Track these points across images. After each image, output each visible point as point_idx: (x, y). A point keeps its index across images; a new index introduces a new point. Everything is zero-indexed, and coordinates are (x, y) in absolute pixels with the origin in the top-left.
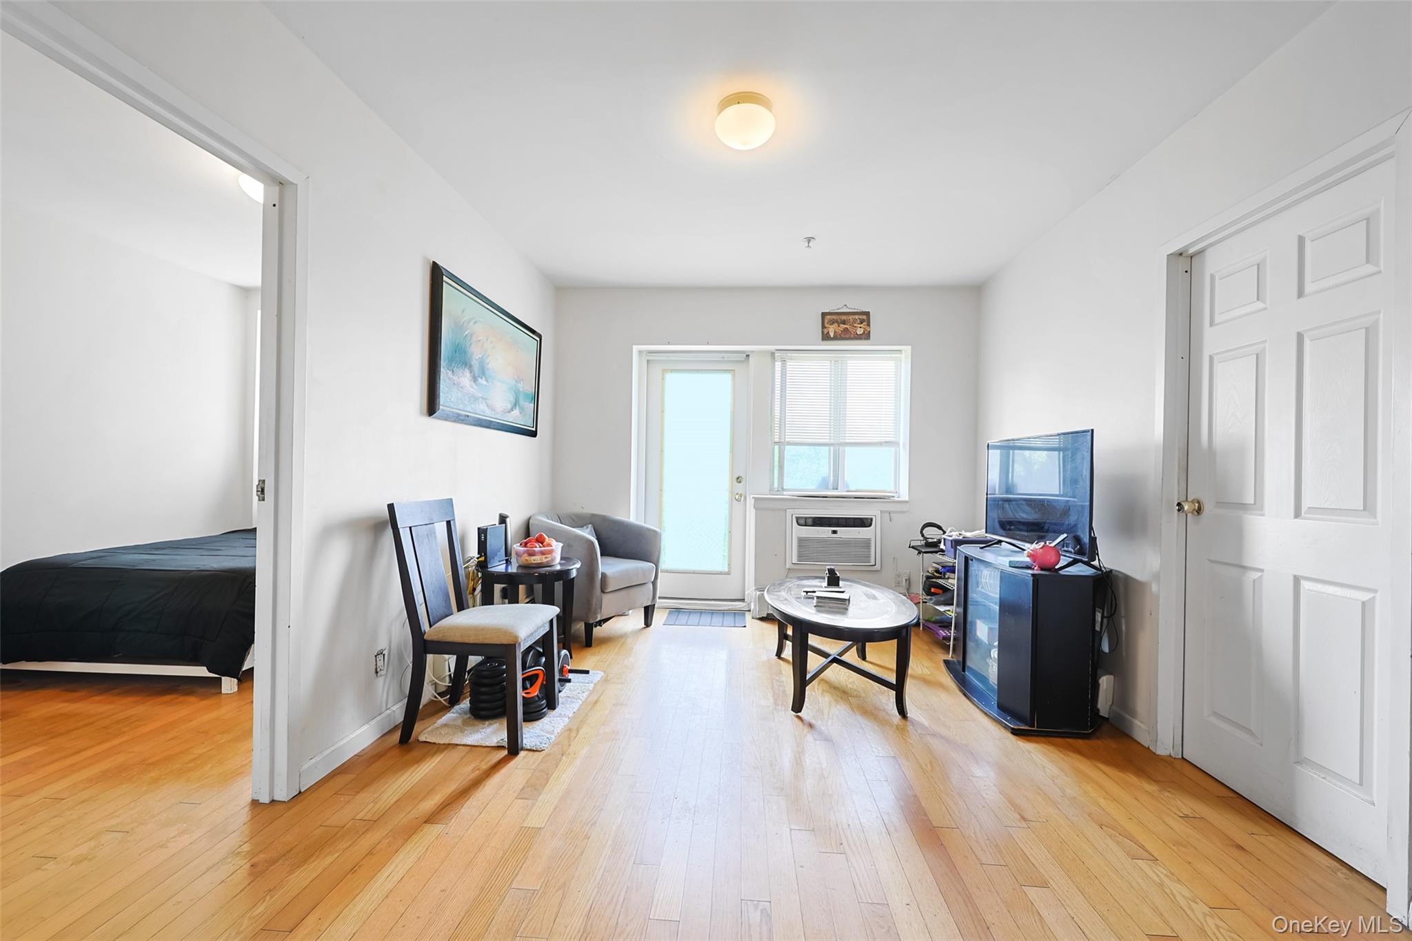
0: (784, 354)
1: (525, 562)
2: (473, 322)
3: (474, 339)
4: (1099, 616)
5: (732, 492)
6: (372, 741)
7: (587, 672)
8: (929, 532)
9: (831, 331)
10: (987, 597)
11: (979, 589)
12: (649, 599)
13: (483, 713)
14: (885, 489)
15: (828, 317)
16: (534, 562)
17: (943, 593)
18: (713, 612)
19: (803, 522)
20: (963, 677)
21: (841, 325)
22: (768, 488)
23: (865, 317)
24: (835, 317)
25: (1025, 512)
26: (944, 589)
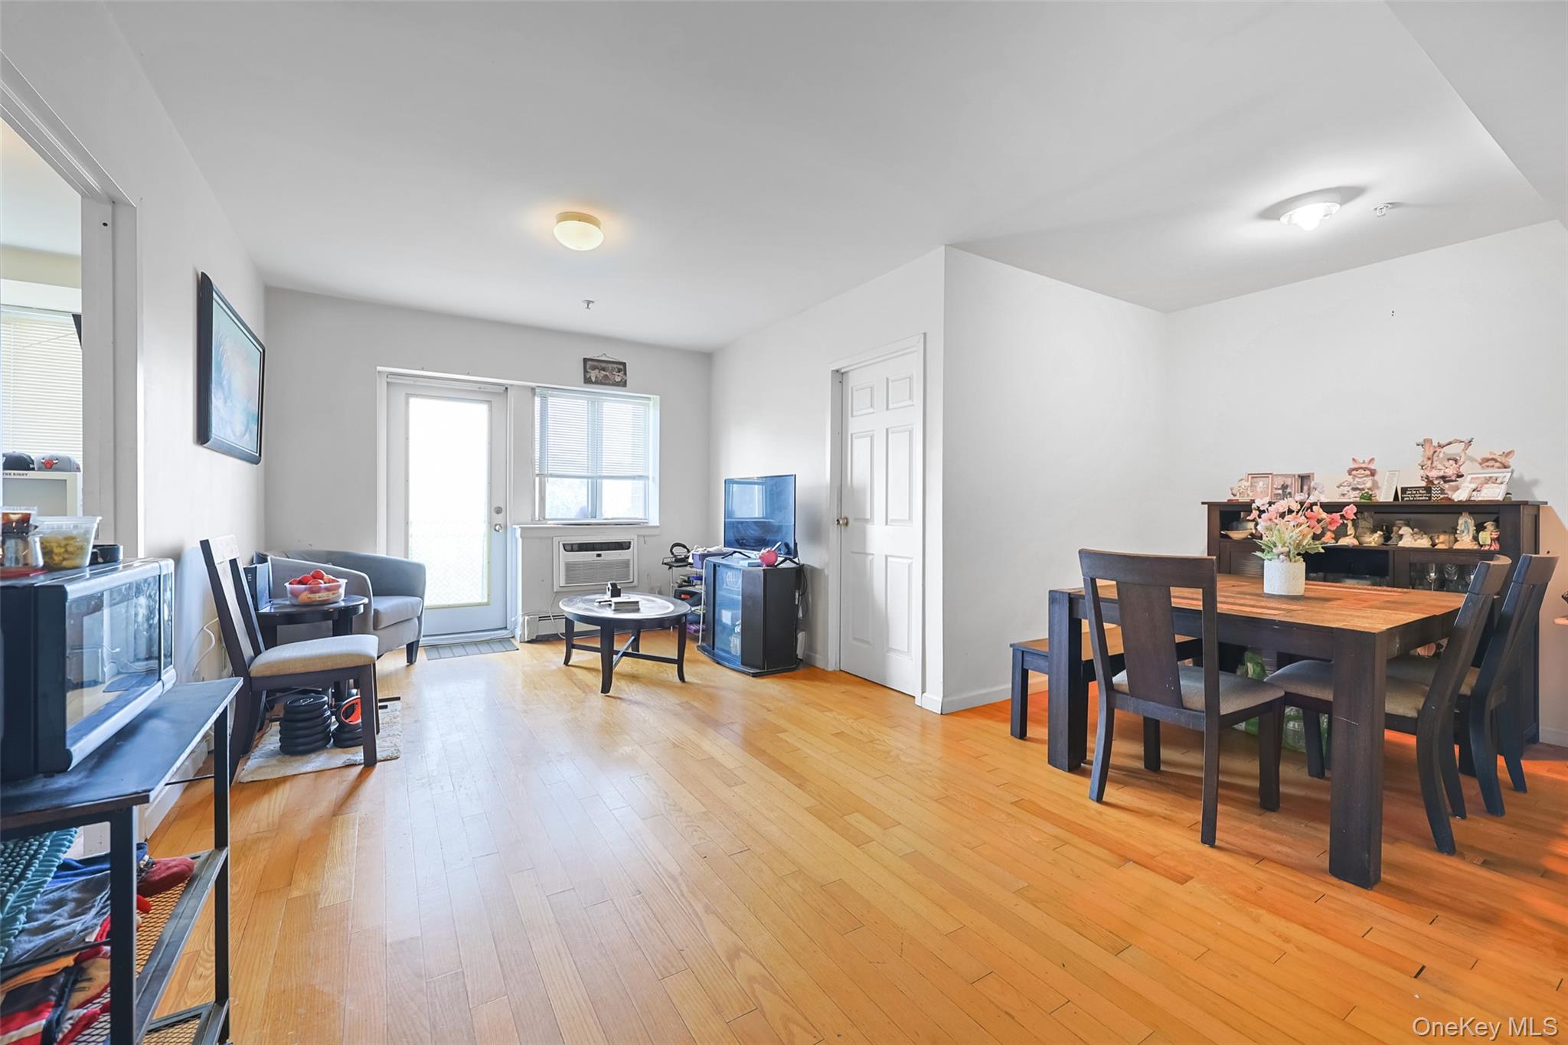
0: (545, 392)
1: (307, 600)
2: (224, 336)
3: (225, 355)
4: (797, 594)
5: (490, 522)
7: (398, 699)
8: (677, 550)
9: (593, 374)
10: (730, 591)
11: (725, 586)
12: (414, 635)
13: (301, 748)
14: (637, 516)
15: (589, 363)
16: (320, 599)
17: (691, 597)
18: (476, 643)
19: (570, 548)
20: (714, 653)
21: (602, 372)
22: (530, 519)
23: (622, 367)
24: (595, 364)
25: (752, 530)
26: (692, 594)
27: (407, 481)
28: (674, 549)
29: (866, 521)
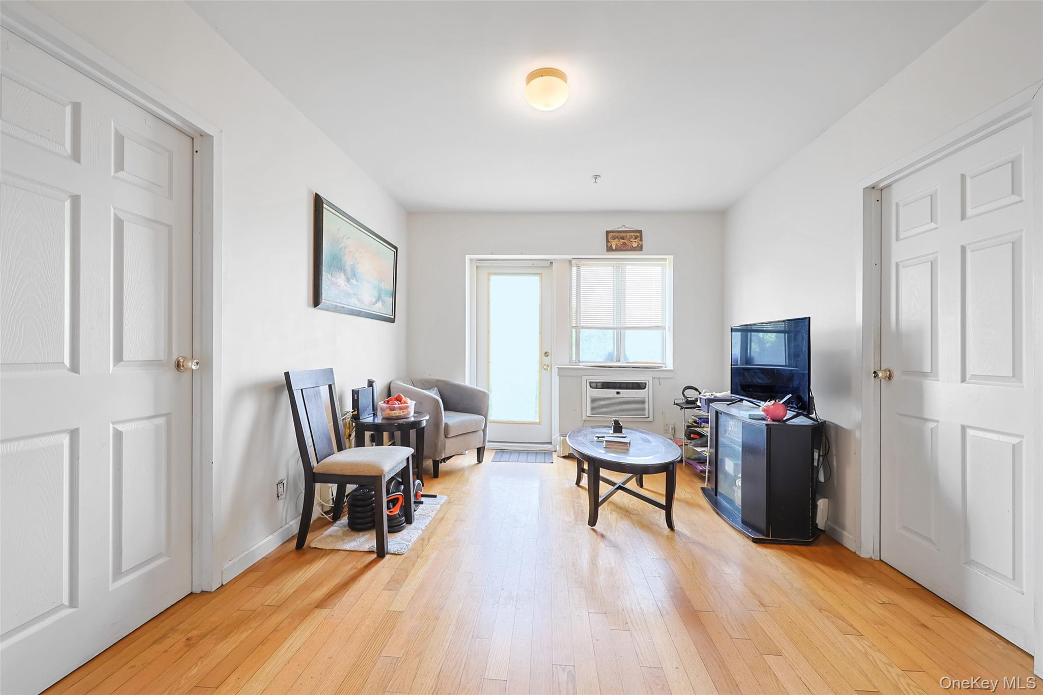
0: (578, 262)
1: (388, 415)
2: (345, 237)
3: (347, 250)
4: (816, 455)
5: (541, 363)
7: (435, 496)
8: (689, 393)
9: (614, 244)
10: (732, 441)
11: (727, 435)
12: (480, 442)
13: (358, 526)
14: (655, 361)
15: (611, 234)
16: (395, 415)
17: (700, 438)
18: (528, 452)
19: (595, 385)
20: (716, 499)
21: (621, 240)
22: (568, 362)
23: (639, 234)
24: (616, 234)
25: (760, 378)
26: (701, 435)
27: (488, 333)
28: (685, 393)
29: (924, 375)
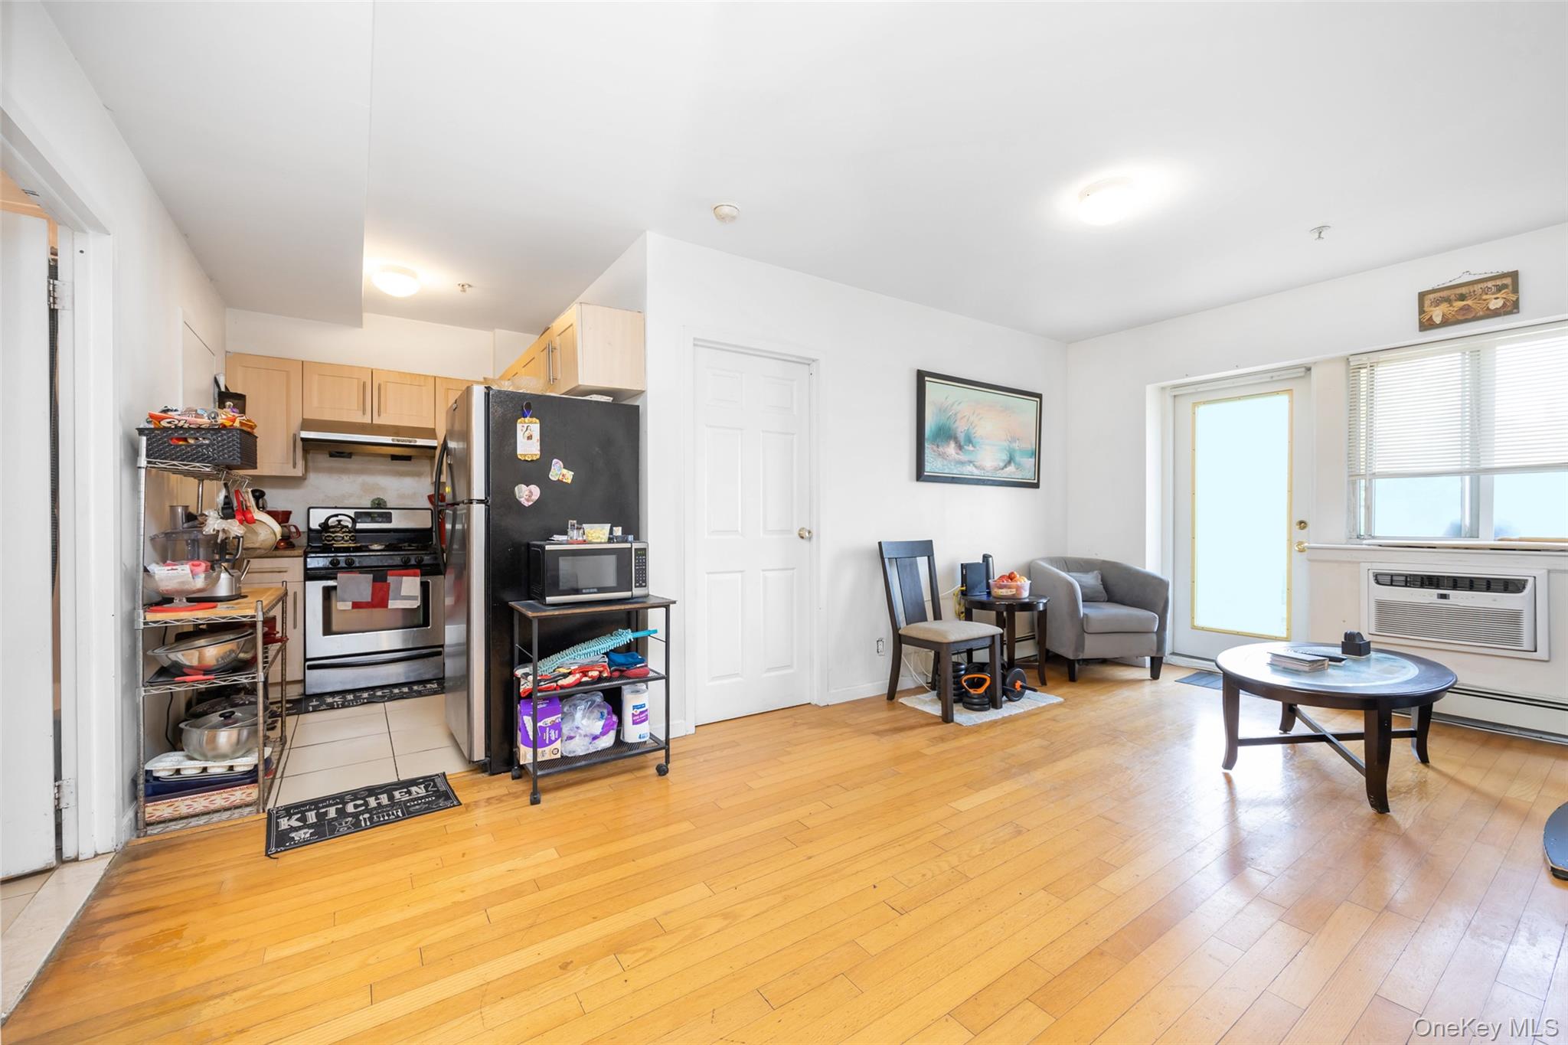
2: (957, 403)
3: (959, 416)
5: (1290, 539)
6: (879, 694)
9: (1437, 315)
12: (1152, 649)
15: (1432, 296)
21: (1457, 303)
23: (1507, 281)
24: (1445, 294)
27: (1193, 494)
